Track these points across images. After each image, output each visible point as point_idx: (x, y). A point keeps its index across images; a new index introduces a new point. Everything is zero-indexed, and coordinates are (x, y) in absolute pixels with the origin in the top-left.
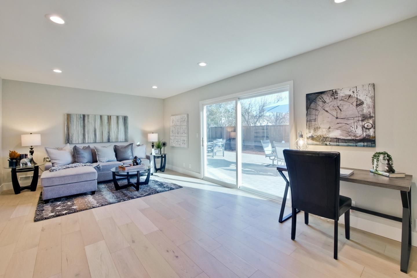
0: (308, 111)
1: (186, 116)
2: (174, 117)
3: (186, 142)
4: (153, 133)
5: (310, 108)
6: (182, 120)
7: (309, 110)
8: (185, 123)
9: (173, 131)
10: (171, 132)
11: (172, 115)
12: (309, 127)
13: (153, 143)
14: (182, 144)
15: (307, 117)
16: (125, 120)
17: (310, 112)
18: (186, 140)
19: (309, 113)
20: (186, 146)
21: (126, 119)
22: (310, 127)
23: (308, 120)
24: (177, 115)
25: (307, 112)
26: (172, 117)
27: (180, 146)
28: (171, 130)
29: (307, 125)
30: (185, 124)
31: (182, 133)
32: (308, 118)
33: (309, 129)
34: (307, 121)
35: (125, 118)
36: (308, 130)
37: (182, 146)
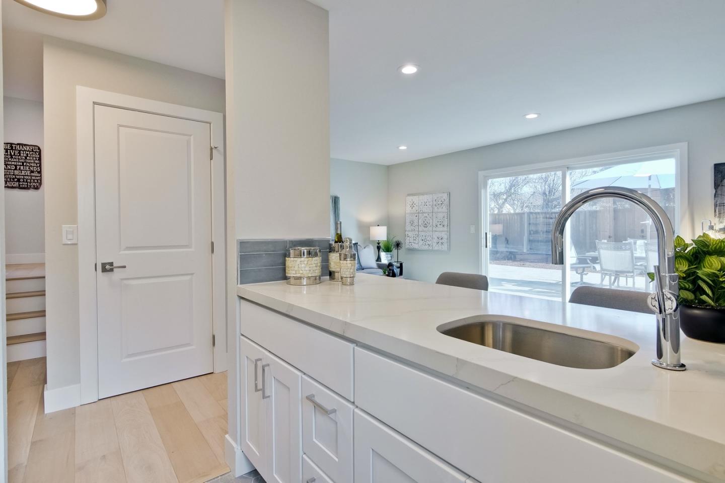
0: (718, 190)
1: (445, 196)
2: (415, 199)
3: (445, 240)
4: (378, 225)
5: (722, 186)
6: (435, 203)
7: (719, 188)
8: (444, 207)
9: (412, 223)
10: (407, 224)
11: (409, 195)
12: (720, 214)
13: (379, 243)
14: (435, 244)
15: (716, 199)
16: (335, 203)
17: (721, 191)
18: (445, 237)
19: (719, 192)
20: (445, 247)
21: (337, 202)
22: (722, 215)
23: (718, 203)
24: (423, 194)
25: (716, 192)
26: (410, 198)
27: (431, 248)
28: (408, 221)
29: (715, 211)
30: (445, 209)
31: (437, 226)
32: (717, 201)
33: (719, 217)
34: (716, 206)
35: (335, 200)
36: (717, 219)
37: (436, 248)
